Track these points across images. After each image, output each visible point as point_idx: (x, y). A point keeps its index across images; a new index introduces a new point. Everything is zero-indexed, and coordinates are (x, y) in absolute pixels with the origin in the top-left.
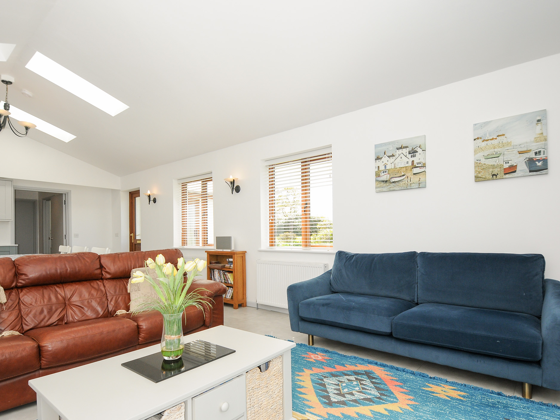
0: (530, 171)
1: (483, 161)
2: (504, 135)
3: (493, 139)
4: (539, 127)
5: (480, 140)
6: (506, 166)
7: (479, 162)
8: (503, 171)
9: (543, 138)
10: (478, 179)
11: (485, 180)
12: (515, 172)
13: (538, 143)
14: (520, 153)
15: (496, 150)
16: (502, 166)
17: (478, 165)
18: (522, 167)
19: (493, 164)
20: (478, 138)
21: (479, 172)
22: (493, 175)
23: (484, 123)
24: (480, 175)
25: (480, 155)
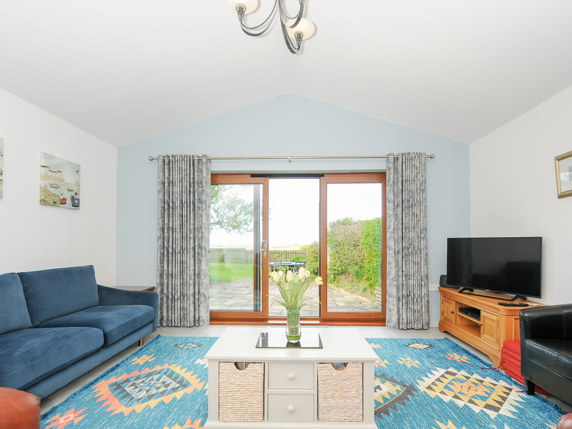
0: (73, 206)
1: (49, 188)
2: (61, 172)
3: (55, 172)
4: (77, 175)
5: (47, 169)
6: (61, 197)
7: (46, 187)
8: (59, 200)
9: (78, 184)
10: (44, 202)
11: (49, 204)
12: (65, 203)
13: (76, 187)
14: (69, 190)
15: (56, 182)
16: (59, 197)
17: (44, 190)
18: (69, 201)
19: (54, 193)
20: (46, 167)
21: (46, 197)
22: (54, 202)
23: (52, 156)
24: (46, 200)
25: (47, 182)
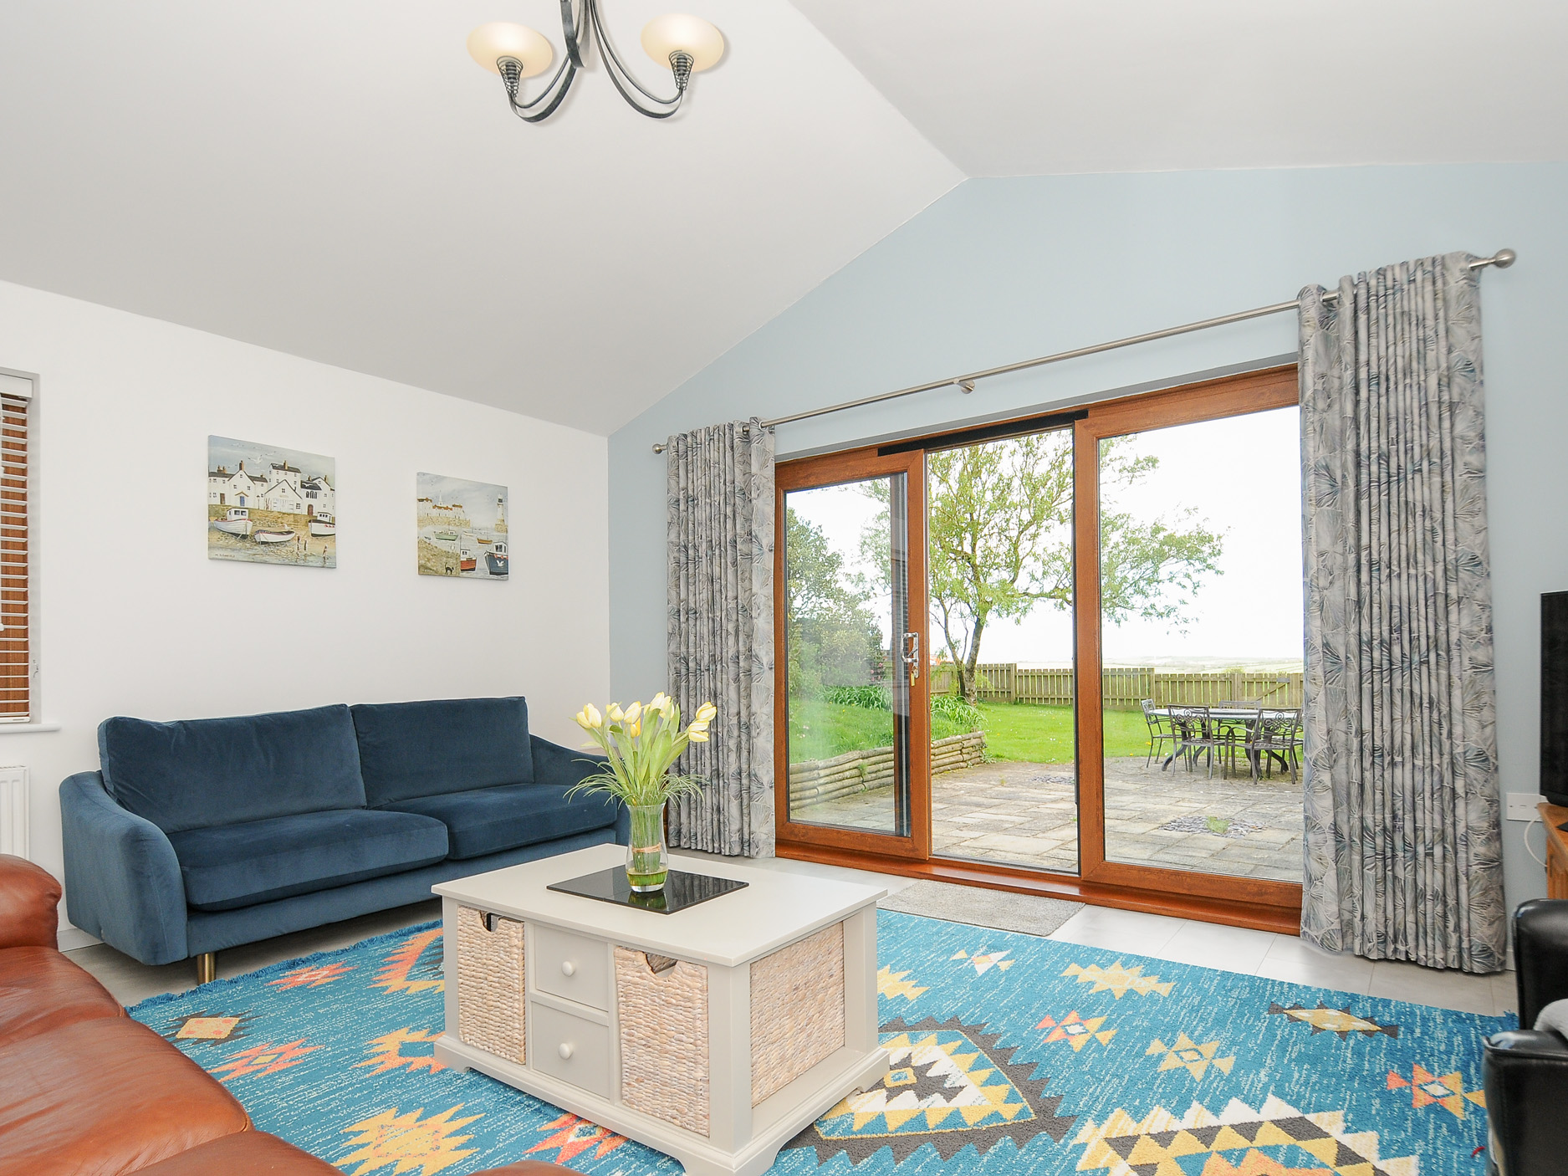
0: (491, 573)
1: (434, 541)
2: (461, 507)
3: (447, 508)
4: (500, 509)
5: (429, 505)
6: (464, 558)
7: (428, 541)
8: (460, 564)
9: (503, 527)
10: (424, 570)
11: (436, 573)
12: (474, 569)
13: (499, 534)
14: (481, 542)
15: (451, 528)
16: (457, 557)
17: (424, 545)
18: (482, 564)
19: (447, 550)
20: (427, 500)
21: (429, 560)
22: (447, 569)
23: (437, 477)
24: (429, 565)
25: (429, 530)
